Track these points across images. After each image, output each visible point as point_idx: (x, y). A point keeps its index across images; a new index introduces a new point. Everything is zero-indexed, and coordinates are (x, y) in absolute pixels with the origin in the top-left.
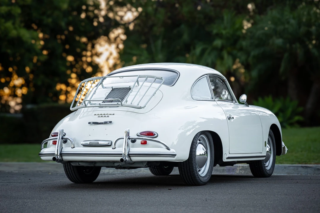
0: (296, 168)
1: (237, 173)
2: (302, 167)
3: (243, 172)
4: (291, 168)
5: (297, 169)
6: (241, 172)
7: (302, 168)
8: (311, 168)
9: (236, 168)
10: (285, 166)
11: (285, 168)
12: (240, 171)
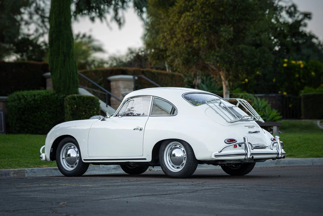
12: (13, 175)
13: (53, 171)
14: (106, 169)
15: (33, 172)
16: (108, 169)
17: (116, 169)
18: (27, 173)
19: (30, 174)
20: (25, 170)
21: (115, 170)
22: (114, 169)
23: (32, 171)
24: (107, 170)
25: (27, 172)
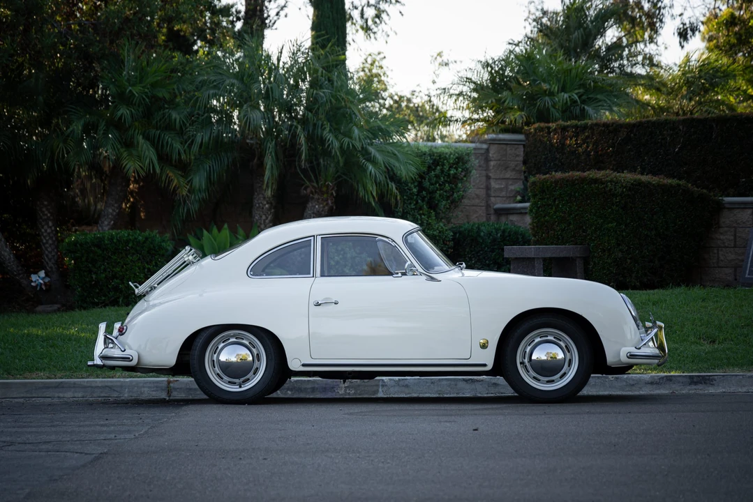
0: (453, 383)
1: (342, 395)
2: (464, 380)
3: (353, 392)
4: (444, 383)
5: (456, 385)
6: (348, 391)
7: (465, 382)
8: (480, 383)
9: (338, 385)
10: (432, 379)
11: (432, 383)
12: (345, 390)
13: (461, 385)
14: (624, 383)
15: (403, 386)
16: (632, 382)
17: (657, 383)
18: (385, 388)
19: (392, 389)
20: (383, 380)
21: (654, 386)
22: (652, 383)
23: (401, 383)
24: (627, 385)
25: (386, 385)
